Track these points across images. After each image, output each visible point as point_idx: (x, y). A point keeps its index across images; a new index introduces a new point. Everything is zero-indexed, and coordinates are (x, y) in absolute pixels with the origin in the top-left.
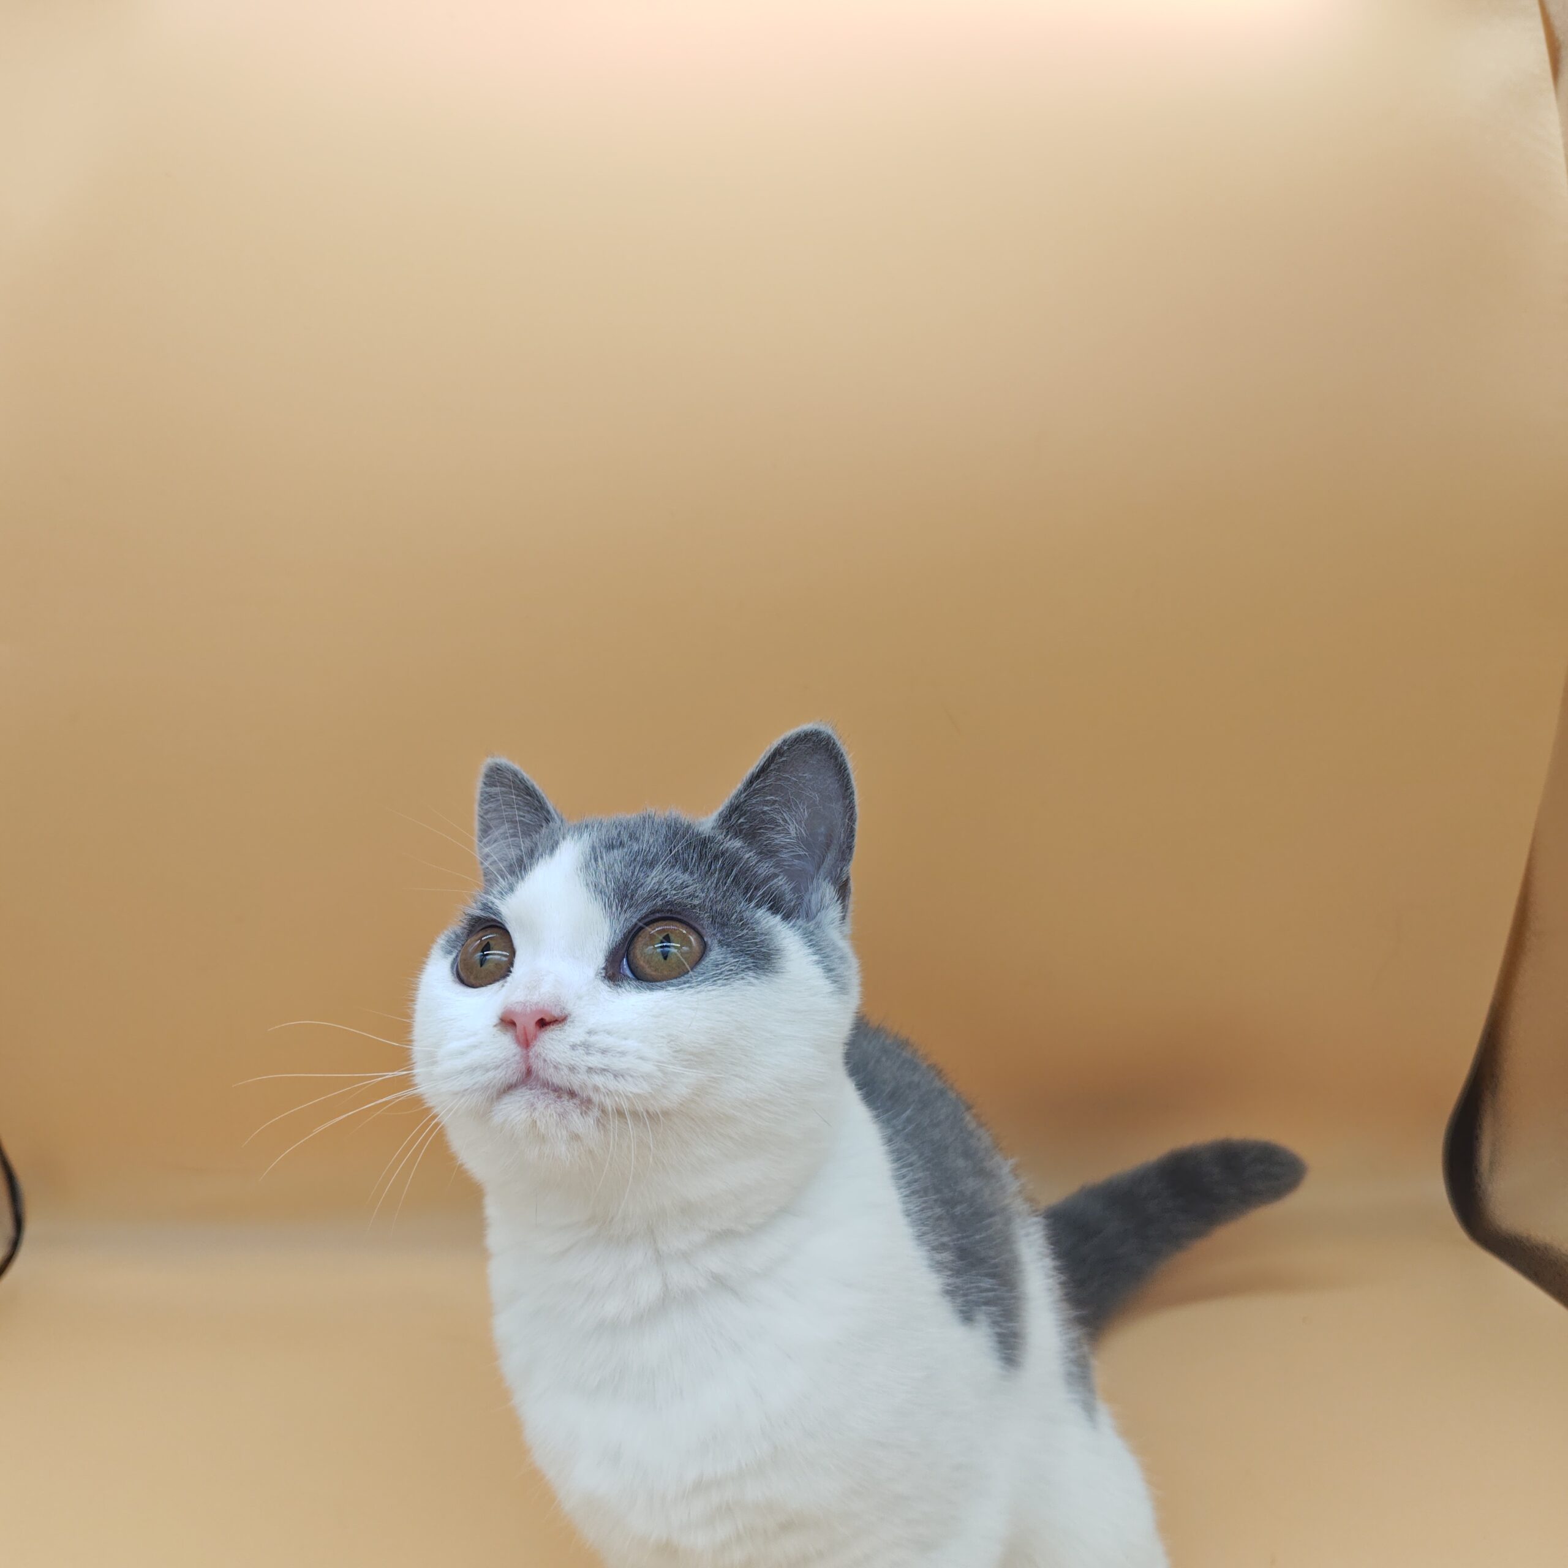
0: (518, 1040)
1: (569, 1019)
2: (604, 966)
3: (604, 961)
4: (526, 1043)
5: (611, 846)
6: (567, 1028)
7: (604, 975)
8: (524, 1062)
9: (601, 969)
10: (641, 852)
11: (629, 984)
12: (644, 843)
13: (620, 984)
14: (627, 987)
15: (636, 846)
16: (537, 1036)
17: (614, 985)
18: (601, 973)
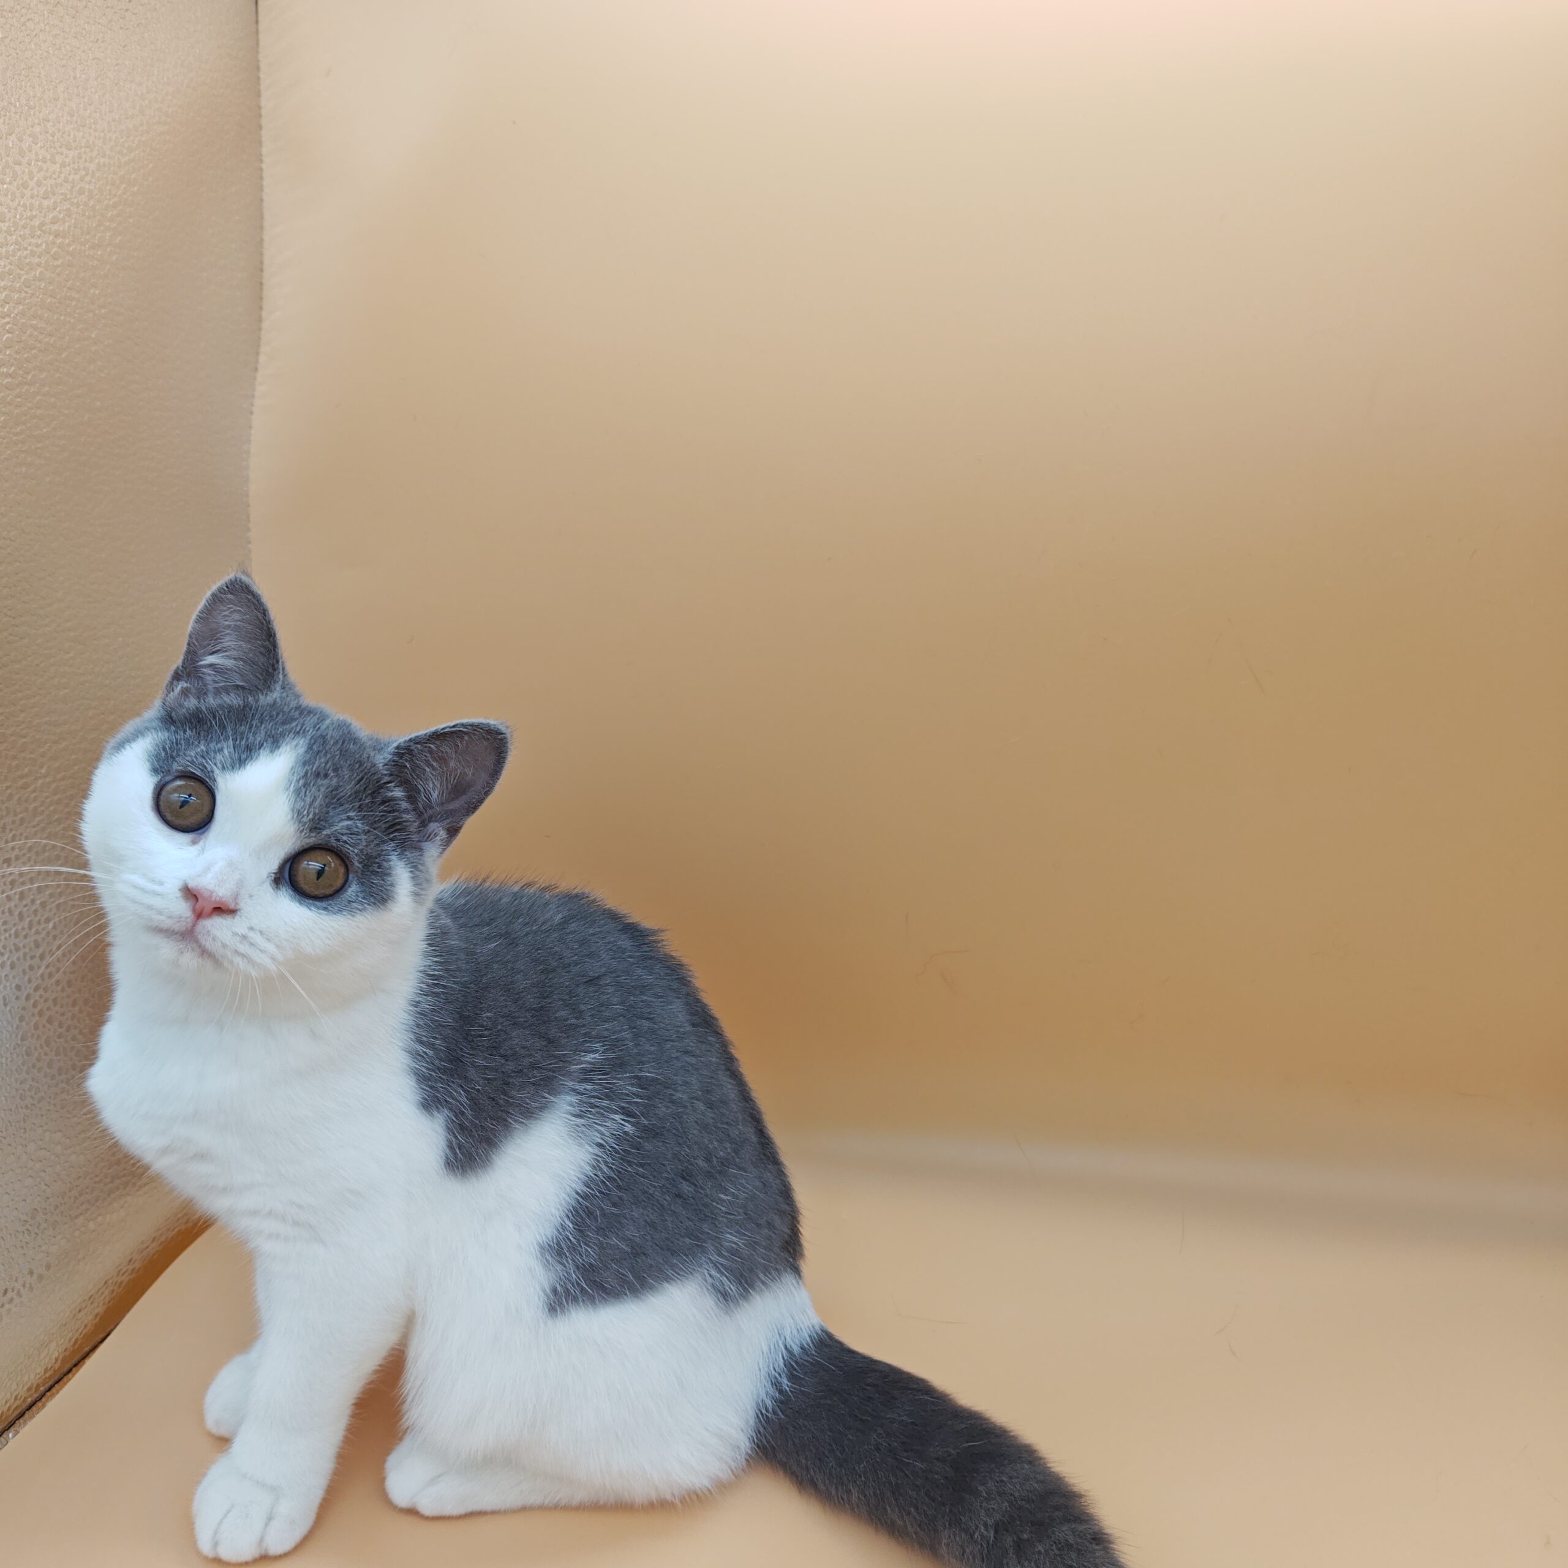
0: (194, 910)
1: (239, 913)
2: (275, 871)
3: (277, 868)
4: (199, 915)
5: (318, 775)
6: (235, 920)
7: (273, 879)
8: (190, 925)
9: (273, 873)
10: (337, 788)
11: (286, 890)
12: (341, 779)
13: (281, 887)
14: (285, 893)
15: (335, 780)
16: (210, 915)
17: (277, 888)
18: (271, 876)
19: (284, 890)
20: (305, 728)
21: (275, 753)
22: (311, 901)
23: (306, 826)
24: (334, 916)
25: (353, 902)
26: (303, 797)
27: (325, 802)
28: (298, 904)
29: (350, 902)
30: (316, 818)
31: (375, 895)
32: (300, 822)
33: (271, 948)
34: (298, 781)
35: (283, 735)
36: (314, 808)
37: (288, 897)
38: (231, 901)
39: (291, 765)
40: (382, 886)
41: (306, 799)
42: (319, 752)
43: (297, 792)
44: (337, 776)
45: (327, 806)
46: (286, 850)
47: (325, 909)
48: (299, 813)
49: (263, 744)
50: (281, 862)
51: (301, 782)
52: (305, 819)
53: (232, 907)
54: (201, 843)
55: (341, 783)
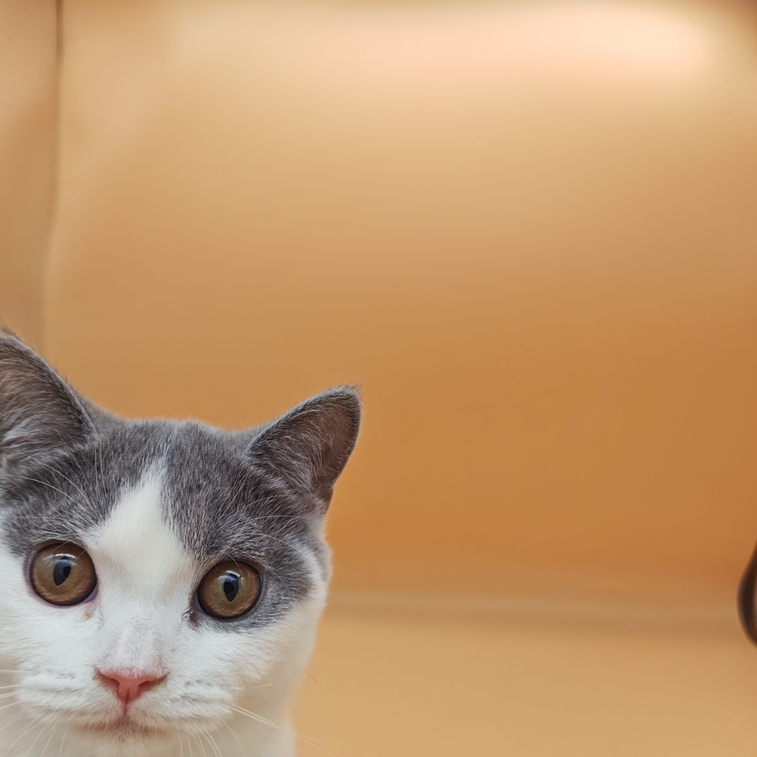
0: (119, 696)
1: (169, 677)
2: (188, 610)
3: (188, 605)
4: (127, 698)
5: (190, 490)
6: (169, 686)
7: (189, 618)
8: (120, 712)
9: (187, 612)
10: (215, 495)
11: (207, 623)
12: (215, 484)
13: (200, 623)
14: (207, 627)
15: (210, 488)
16: (138, 695)
17: (196, 626)
18: (186, 617)
19: (205, 623)
20: (159, 446)
21: (137, 485)
22: (236, 623)
23: (202, 550)
24: (265, 628)
25: (277, 604)
26: (186, 521)
27: (210, 516)
28: (225, 633)
29: (274, 605)
30: (208, 538)
31: (294, 589)
32: (194, 550)
33: (215, 692)
34: (173, 506)
35: (138, 463)
36: (203, 528)
37: (212, 630)
38: (155, 669)
39: (159, 492)
40: (299, 577)
41: (190, 521)
42: (181, 465)
43: (177, 516)
44: (210, 483)
45: (215, 520)
46: (190, 583)
47: (253, 625)
48: (189, 540)
49: (120, 481)
50: (191, 597)
51: (178, 506)
52: (198, 544)
53: (159, 675)
54: (97, 613)
55: (218, 488)
